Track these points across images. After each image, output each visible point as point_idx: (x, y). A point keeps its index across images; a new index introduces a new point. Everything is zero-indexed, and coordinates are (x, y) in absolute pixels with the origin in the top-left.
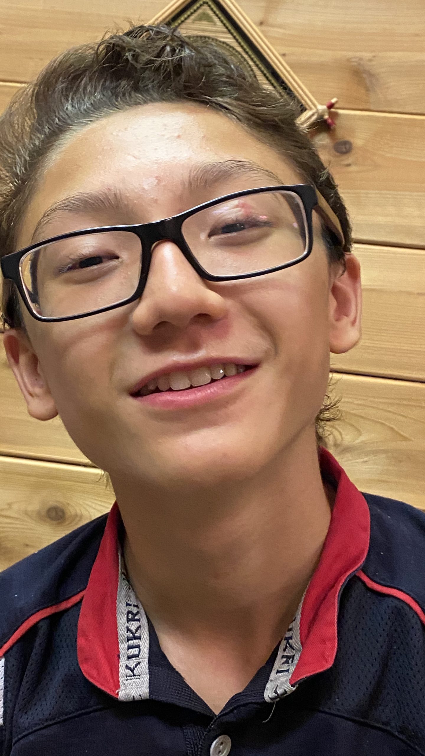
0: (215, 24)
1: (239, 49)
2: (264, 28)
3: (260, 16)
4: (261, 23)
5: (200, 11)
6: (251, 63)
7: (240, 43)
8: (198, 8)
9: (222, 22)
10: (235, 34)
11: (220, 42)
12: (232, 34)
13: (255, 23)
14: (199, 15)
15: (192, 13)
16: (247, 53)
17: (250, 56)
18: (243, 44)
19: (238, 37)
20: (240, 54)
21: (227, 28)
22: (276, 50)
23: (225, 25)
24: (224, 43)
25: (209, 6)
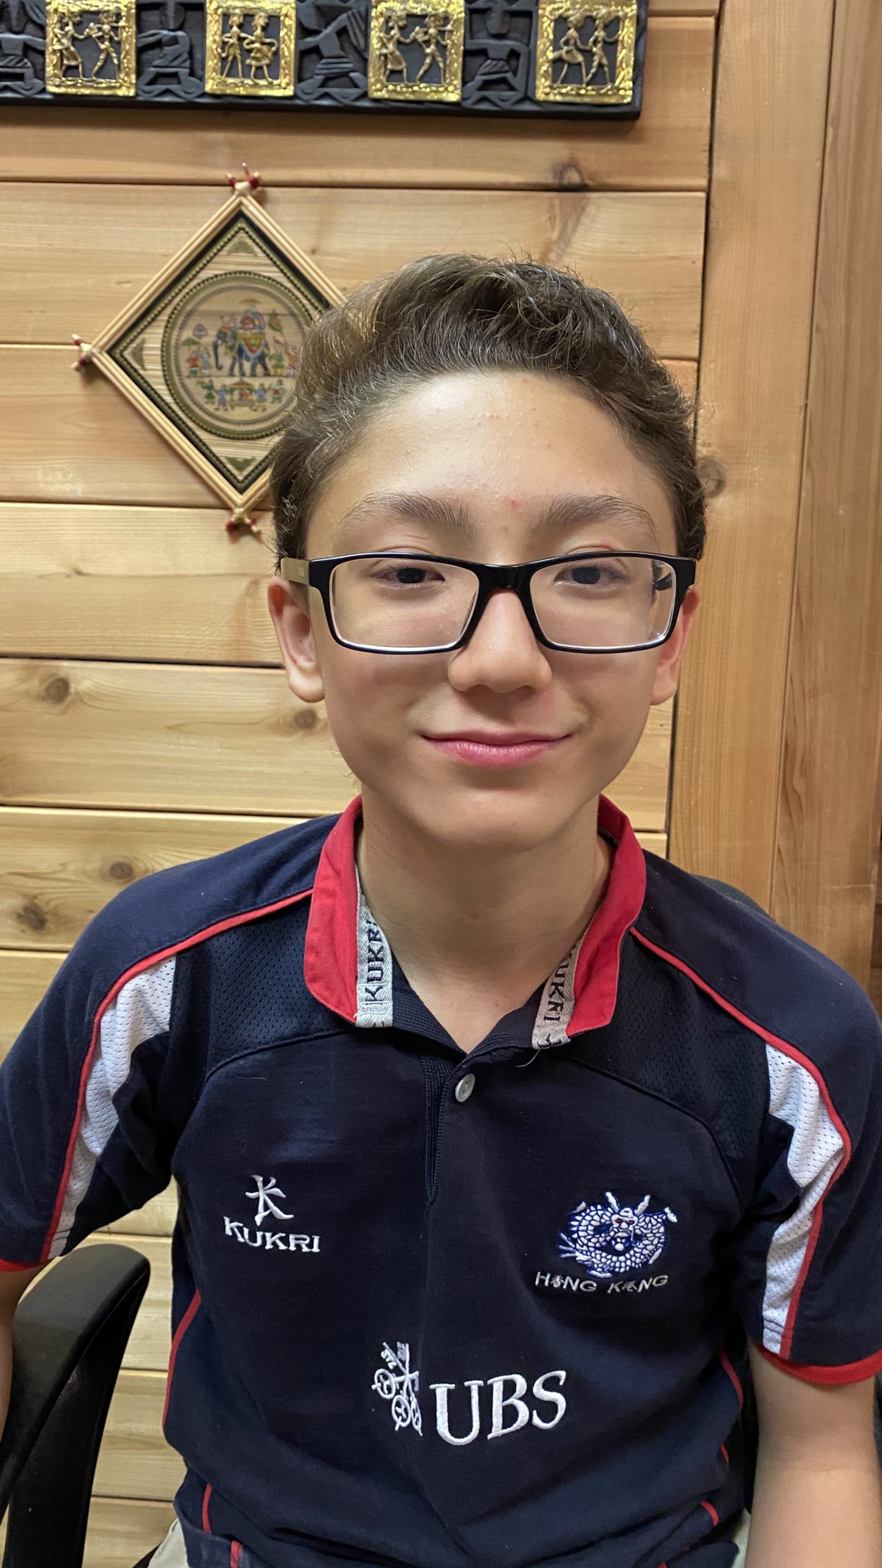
0: (256, 255)
1: (289, 285)
2: (317, 257)
3: (311, 243)
4: (313, 252)
5: (236, 240)
6: (305, 302)
7: (288, 278)
8: (233, 236)
9: (264, 252)
10: (282, 267)
11: (264, 277)
12: (278, 267)
13: (304, 251)
14: (234, 245)
15: (226, 243)
16: (299, 289)
17: (302, 293)
18: (292, 278)
19: (285, 270)
20: (290, 291)
21: (271, 259)
22: (335, 283)
23: (268, 256)
24: (269, 278)
25: (247, 233)
